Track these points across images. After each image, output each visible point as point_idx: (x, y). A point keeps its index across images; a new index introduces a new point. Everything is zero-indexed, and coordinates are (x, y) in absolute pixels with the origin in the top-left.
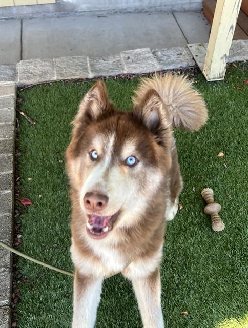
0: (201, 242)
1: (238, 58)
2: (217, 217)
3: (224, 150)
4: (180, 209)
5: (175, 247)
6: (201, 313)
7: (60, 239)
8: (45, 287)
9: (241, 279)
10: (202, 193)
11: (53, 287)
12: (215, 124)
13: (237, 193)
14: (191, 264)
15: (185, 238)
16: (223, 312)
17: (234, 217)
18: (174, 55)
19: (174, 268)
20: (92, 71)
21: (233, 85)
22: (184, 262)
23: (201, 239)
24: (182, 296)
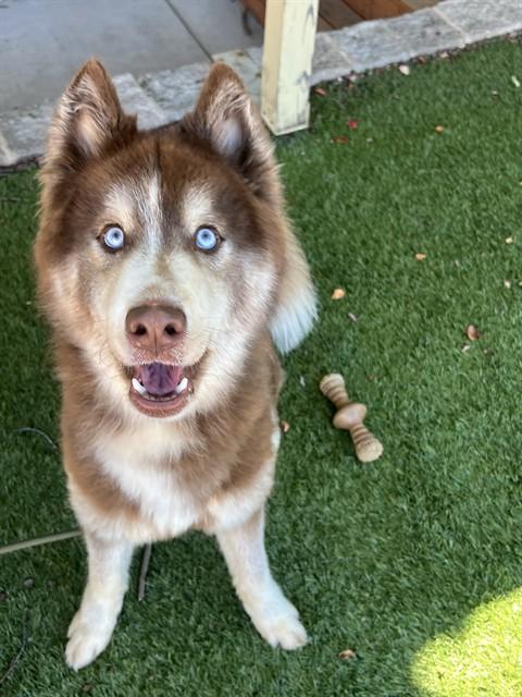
0: (342, 493)
1: (325, 75)
2: (363, 433)
3: (343, 284)
4: (286, 429)
5: (294, 517)
6: (377, 643)
7: (36, 565)
8: (30, 686)
9: (437, 550)
10: (321, 386)
11: (48, 681)
12: (312, 228)
13: (386, 370)
14: (333, 544)
15: (309, 490)
16: (418, 628)
17: (394, 423)
18: (189, 84)
19: (302, 563)
20: (11, 147)
21: (327, 135)
22: (319, 545)
23: (342, 486)
24: (330, 618)
